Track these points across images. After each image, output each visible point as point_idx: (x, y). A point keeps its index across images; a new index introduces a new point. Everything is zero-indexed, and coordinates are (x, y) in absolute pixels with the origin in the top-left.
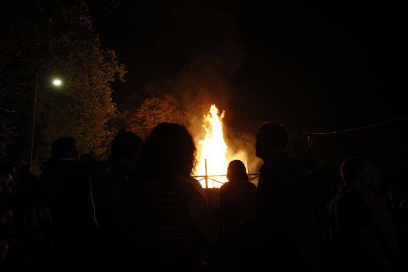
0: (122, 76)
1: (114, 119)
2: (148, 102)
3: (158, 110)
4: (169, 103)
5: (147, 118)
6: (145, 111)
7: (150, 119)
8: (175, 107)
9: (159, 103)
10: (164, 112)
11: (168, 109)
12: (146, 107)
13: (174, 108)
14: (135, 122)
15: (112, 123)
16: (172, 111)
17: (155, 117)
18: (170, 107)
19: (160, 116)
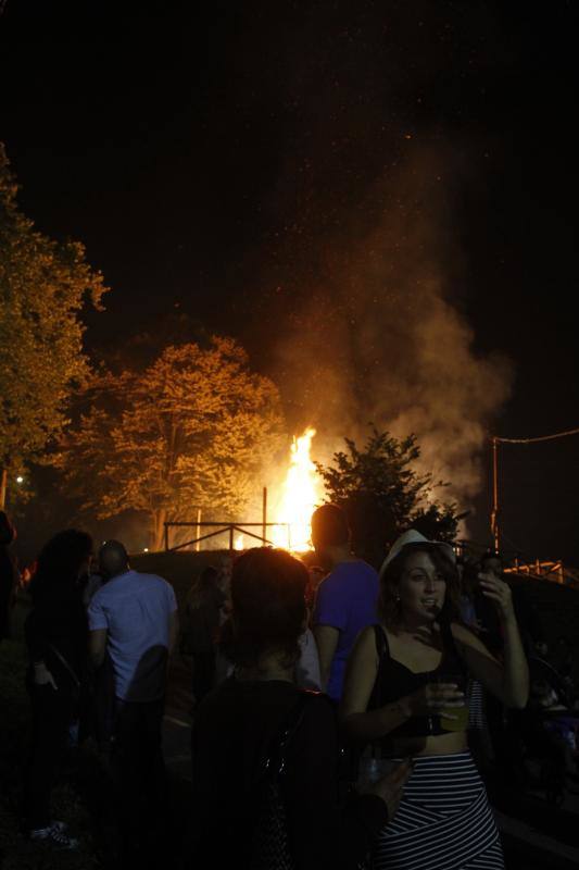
0: (97, 297)
1: (99, 389)
2: (172, 354)
3: (193, 372)
4: (221, 358)
5: (167, 390)
6: (164, 373)
7: (174, 392)
8: (237, 366)
9: (197, 356)
10: (208, 376)
11: (218, 371)
12: (168, 366)
13: (232, 367)
14: (144, 398)
15: (94, 398)
16: (228, 375)
17: (184, 387)
18: (223, 365)
19: (196, 386)
